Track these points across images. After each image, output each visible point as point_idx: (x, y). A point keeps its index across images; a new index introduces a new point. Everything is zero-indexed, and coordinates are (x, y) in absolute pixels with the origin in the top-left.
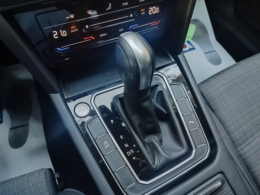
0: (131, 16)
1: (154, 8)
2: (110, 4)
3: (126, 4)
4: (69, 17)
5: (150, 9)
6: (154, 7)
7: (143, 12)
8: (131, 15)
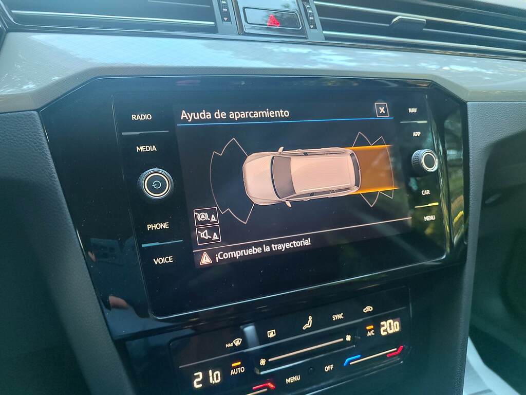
0: (348, 338)
1: (390, 324)
2: (310, 318)
3: (340, 316)
4: (232, 344)
5: (383, 326)
6: (391, 321)
7: (370, 330)
8: (347, 336)
